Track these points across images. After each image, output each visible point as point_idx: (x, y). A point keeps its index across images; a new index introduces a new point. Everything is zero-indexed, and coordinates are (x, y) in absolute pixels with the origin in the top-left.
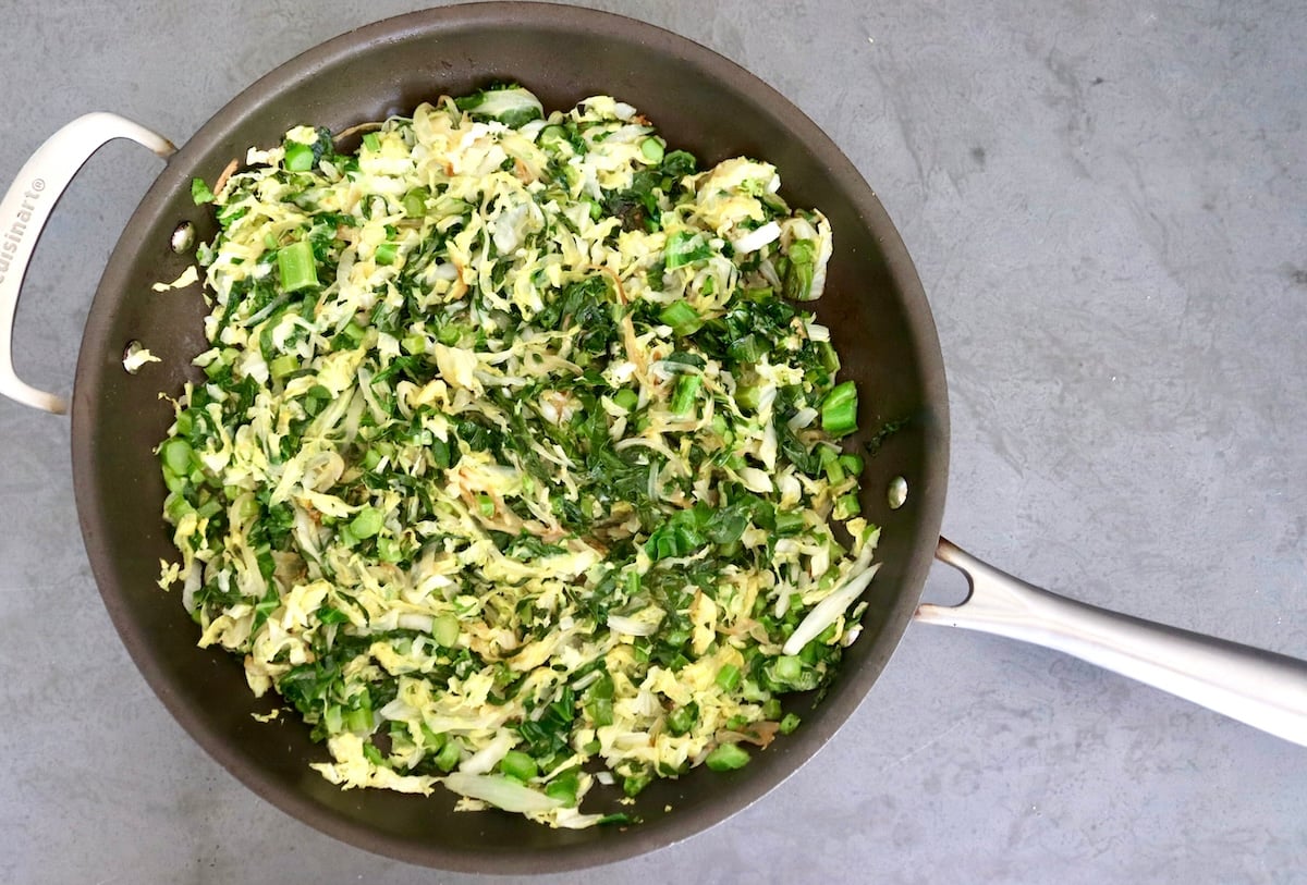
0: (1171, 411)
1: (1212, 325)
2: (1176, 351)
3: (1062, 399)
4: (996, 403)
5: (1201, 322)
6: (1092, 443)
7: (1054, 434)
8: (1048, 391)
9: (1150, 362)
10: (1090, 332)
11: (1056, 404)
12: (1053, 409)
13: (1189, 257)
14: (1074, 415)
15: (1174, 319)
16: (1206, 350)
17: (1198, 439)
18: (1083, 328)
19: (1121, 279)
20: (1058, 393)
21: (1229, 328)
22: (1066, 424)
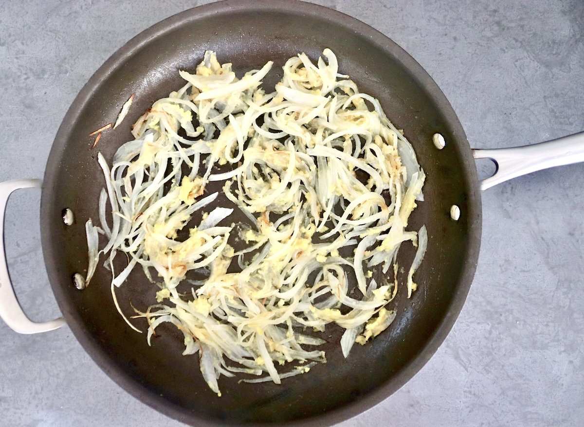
0: (546, 339)
1: (570, 296)
2: (550, 309)
3: (490, 332)
4: (456, 334)
5: (564, 293)
6: (505, 355)
7: (485, 350)
8: (483, 328)
9: (537, 314)
10: (507, 298)
11: (487, 335)
12: (485, 337)
13: (560, 259)
14: (496, 341)
15: (550, 292)
16: (566, 307)
17: (560, 354)
18: (503, 296)
19: (524, 271)
20: (489, 329)
21: (578, 297)
22: (492, 345)
